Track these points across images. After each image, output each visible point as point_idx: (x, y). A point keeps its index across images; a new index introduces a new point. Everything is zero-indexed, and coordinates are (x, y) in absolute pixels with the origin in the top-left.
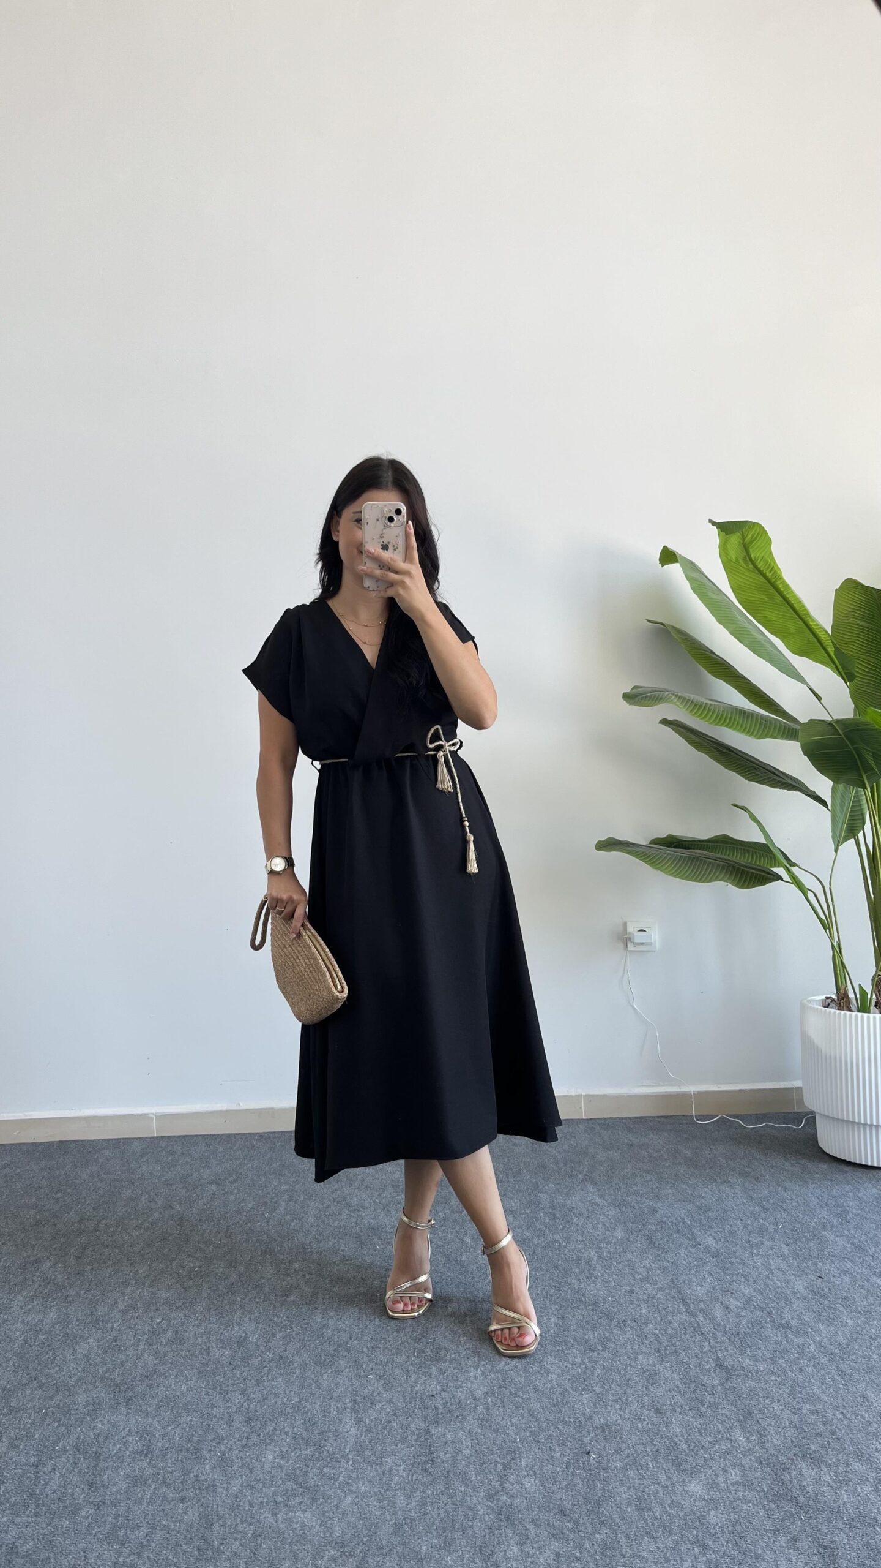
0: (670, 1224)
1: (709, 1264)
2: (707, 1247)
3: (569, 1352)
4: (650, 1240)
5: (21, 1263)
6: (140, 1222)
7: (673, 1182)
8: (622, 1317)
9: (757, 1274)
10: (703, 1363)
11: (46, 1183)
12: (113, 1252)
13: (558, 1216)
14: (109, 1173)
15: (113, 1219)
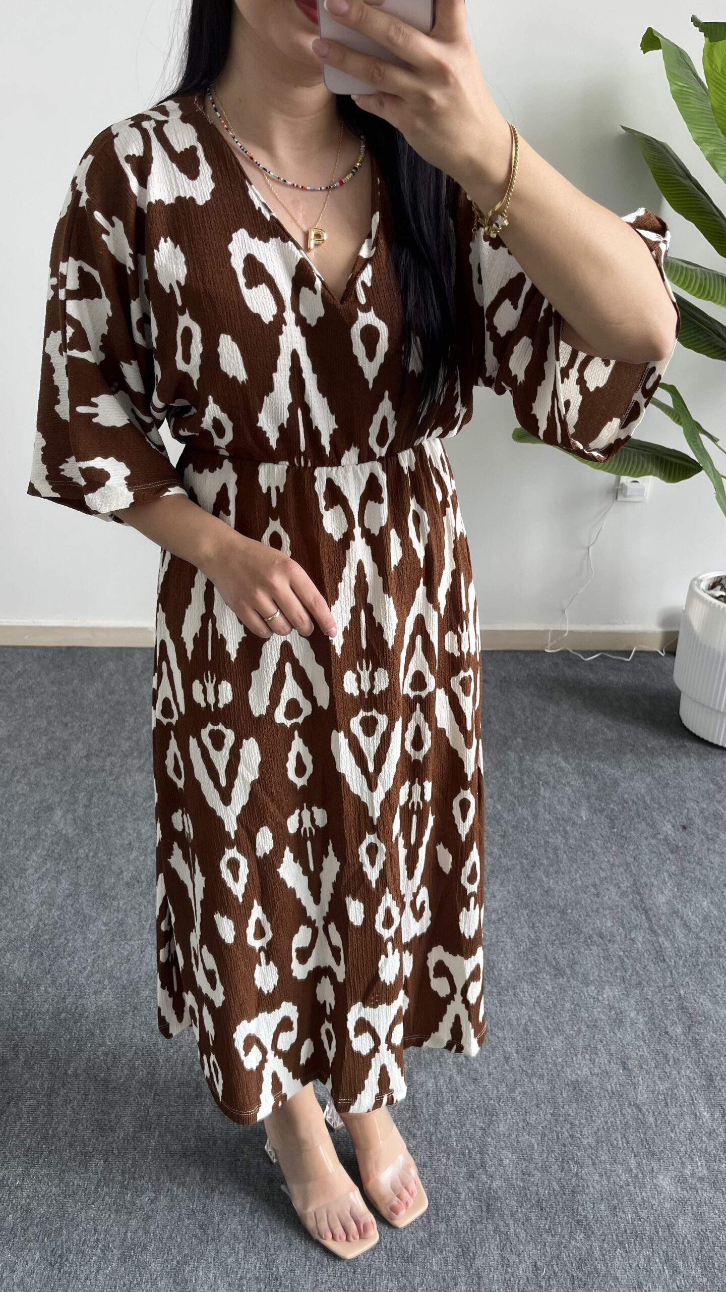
0: (631, 803)
1: (668, 862)
2: (666, 839)
3: (540, 976)
4: (612, 820)
5: (36, 809)
6: (142, 761)
7: (633, 743)
8: (587, 930)
9: (714, 878)
10: (667, 1001)
11: (55, 702)
12: (118, 802)
13: (526, 783)
14: (112, 693)
15: (118, 756)
